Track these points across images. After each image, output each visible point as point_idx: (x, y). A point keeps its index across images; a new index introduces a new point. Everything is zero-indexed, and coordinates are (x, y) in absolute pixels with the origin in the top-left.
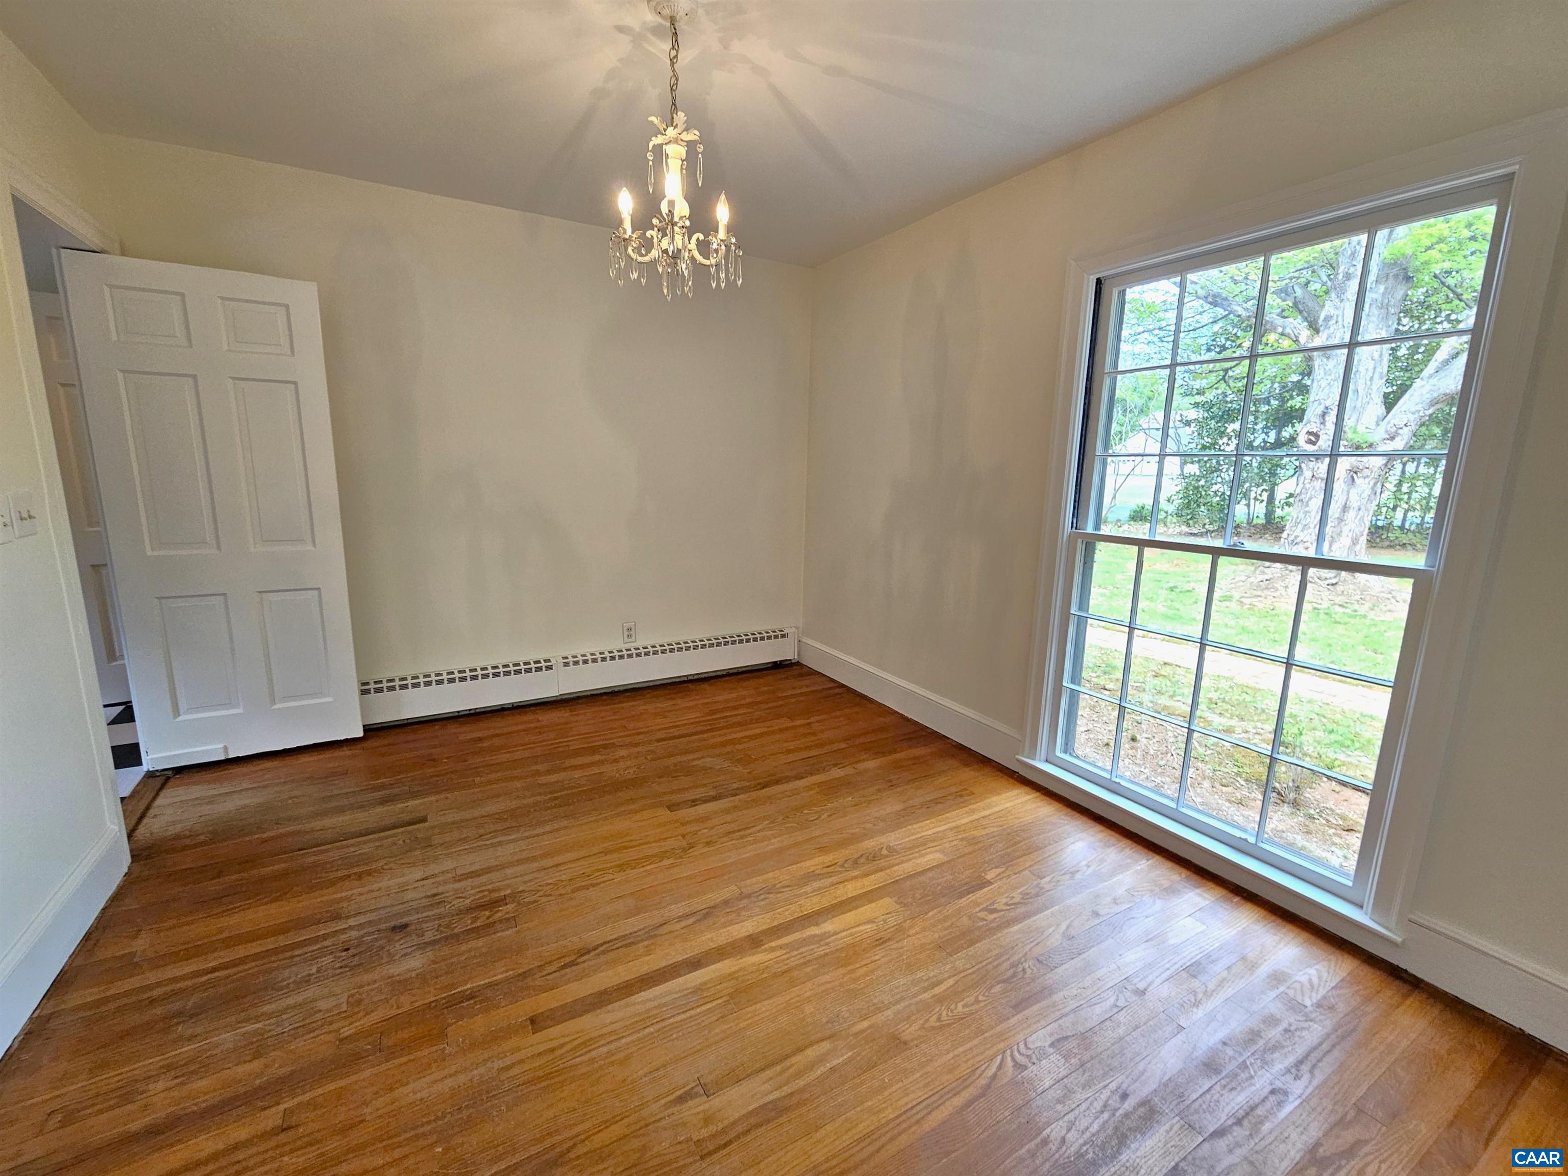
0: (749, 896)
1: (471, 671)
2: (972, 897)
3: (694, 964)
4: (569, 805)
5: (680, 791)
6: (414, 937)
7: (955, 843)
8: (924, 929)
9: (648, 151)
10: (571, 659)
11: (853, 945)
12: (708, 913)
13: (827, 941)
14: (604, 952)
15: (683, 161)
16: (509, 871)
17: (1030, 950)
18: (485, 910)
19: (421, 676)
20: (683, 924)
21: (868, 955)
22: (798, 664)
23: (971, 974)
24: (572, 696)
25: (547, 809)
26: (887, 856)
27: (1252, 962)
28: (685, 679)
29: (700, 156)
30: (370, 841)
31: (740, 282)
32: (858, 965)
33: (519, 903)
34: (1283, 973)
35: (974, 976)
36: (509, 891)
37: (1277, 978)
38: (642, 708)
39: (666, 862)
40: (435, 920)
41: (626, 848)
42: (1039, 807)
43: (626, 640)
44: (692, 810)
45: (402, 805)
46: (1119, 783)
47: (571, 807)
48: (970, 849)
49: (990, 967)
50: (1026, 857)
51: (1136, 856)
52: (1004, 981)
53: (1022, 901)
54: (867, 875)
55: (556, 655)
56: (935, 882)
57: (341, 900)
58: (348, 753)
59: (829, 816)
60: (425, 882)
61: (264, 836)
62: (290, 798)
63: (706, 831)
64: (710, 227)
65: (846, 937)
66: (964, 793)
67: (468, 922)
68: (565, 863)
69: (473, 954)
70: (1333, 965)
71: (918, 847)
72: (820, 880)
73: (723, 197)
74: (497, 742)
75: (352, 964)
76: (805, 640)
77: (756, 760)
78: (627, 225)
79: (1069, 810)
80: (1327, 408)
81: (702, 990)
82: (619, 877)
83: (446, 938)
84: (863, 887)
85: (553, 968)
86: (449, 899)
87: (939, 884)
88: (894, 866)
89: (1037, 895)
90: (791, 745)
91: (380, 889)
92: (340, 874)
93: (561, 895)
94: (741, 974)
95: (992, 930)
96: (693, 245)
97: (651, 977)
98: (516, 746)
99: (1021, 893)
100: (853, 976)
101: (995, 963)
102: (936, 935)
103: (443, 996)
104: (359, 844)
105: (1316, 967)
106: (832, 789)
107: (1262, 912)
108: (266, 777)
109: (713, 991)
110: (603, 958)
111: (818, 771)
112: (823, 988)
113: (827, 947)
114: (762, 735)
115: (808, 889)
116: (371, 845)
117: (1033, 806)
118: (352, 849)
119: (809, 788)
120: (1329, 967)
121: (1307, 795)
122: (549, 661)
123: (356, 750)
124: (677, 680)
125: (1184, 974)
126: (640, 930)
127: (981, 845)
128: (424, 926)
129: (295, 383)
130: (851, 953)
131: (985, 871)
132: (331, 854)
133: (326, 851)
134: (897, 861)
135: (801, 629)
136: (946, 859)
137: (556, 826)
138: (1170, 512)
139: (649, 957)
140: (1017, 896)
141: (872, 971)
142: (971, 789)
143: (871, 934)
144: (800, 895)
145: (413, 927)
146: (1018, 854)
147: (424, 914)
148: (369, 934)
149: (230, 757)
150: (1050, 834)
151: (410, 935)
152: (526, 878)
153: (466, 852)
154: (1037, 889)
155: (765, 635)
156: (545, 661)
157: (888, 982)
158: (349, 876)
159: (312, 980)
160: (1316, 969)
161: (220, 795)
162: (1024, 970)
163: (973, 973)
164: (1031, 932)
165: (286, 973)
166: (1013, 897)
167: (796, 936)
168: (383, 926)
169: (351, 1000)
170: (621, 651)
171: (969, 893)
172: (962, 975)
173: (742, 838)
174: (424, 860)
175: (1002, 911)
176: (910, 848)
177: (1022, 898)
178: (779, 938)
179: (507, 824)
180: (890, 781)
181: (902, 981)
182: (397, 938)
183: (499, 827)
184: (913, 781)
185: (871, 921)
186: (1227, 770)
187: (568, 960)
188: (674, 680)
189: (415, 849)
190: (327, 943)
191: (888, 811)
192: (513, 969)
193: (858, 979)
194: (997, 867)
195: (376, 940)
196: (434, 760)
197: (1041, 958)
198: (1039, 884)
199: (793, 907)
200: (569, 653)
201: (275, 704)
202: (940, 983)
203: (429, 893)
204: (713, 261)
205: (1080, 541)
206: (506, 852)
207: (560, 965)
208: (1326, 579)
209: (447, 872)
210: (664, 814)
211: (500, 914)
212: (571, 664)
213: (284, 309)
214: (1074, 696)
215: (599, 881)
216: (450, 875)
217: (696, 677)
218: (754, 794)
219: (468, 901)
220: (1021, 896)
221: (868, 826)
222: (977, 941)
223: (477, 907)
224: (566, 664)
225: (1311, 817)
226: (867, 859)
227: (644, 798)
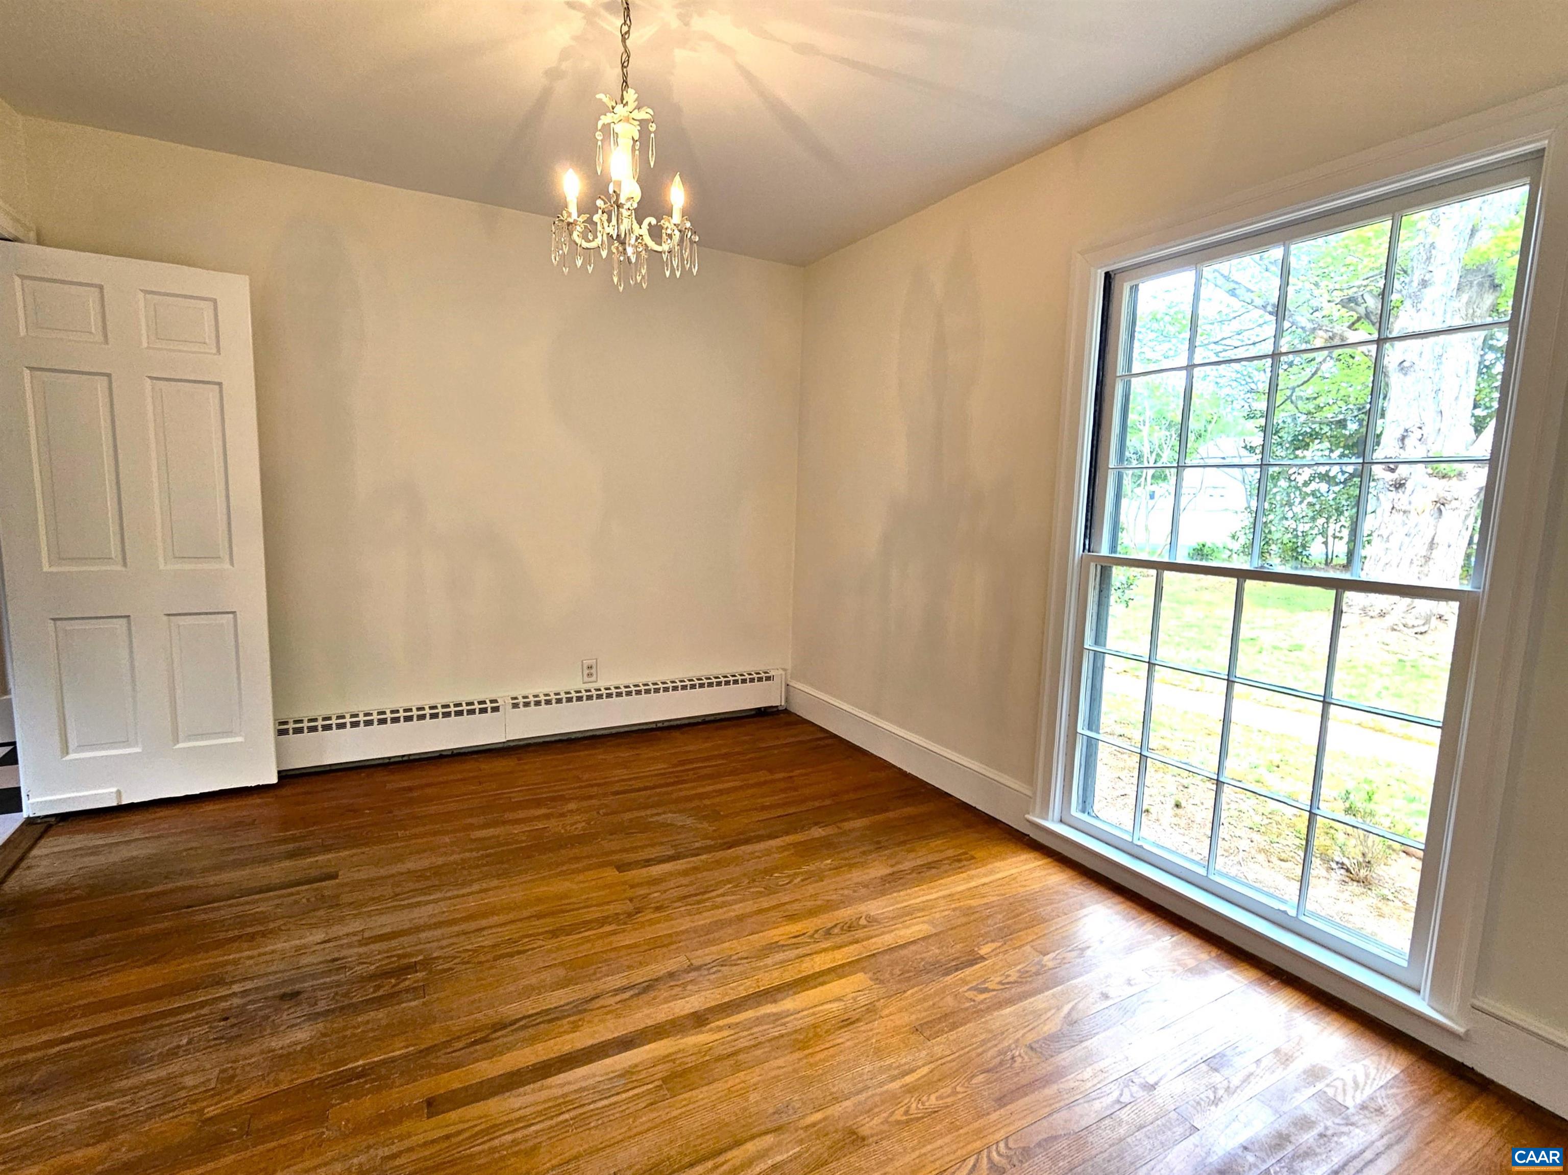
0: (698, 968)
1: (405, 711)
2: (960, 974)
3: (626, 1043)
4: (502, 863)
5: (634, 849)
6: (305, 1006)
7: (946, 913)
8: (900, 1010)
9: (597, 130)
10: (521, 700)
11: (815, 1026)
12: (649, 986)
13: (783, 1021)
14: (525, 1027)
15: (635, 141)
16: (423, 935)
17: (1023, 1036)
18: (390, 978)
19: (348, 716)
20: (618, 998)
21: (830, 1038)
22: (786, 711)
23: (950, 1062)
24: (521, 743)
25: (477, 867)
26: (865, 927)
27: (1286, 1054)
28: (654, 726)
29: (652, 135)
30: (270, 898)
31: (695, 271)
32: (818, 1049)
33: (430, 972)
34: (1323, 1069)
35: (954, 1063)
36: (421, 958)
37: (1314, 1074)
38: (600, 757)
39: (607, 928)
40: (332, 987)
41: (563, 911)
42: (1050, 874)
43: (586, 679)
44: (644, 870)
45: (312, 860)
46: (1141, 847)
47: (506, 866)
48: (964, 920)
49: (973, 1054)
50: (1029, 931)
51: (1159, 931)
52: (988, 1071)
53: (1020, 980)
54: (840, 947)
55: (504, 696)
56: (918, 957)
57: (227, 963)
58: (258, 801)
59: (803, 880)
60: (328, 945)
61: (150, 890)
62: (186, 850)
63: (658, 894)
64: (664, 212)
65: (808, 1016)
66: (963, 857)
67: (370, 992)
68: (491, 927)
69: (370, 1026)
70: (1383, 1062)
71: (902, 916)
72: (784, 951)
73: (677, 178)
74: (429, 791)
75: (229, 1036)
76: (793, 683)
77: (726, 816)
78: (573, 208)
79: (1084, 878)
80: (1406, 431)
81: (633, 1073)
82: (551, 944)
83: (342, 1008)
84: (834, 960)
85: (460, 1045)
86: (351, 965)
87: (922, 959)
88: (872, 938)
89: (1037, 974)
90: (767, 801)
91: (273, 952)
92: (230, 934)
93: (480, 962)
94: (680, 1055)
95: (979, 1012)
96: (644, 231)
97: (575, 1057)
98: (450, 797)
99: (1019, 971)
100: (812, 1060)
101: (980, 1050)
102: (913, 1017)
103: (330, 1072)
104: (257, 901)
105: (1364, 1062)
106: (808, 850)
107: (1303, 999)
108: (162, 826)
109: (643, 1075)
110: (522, 1034)
111: (795, 831)
112: (773, 1073)
113: (784, 1027)
114: (735, 789)
115: (769, 961)
116: (271, 903)
117: (1044, 873)
118: (248, 907)
119: (784, 848)
120: (1379, 1064)
121: (1380, 873)
122: (495, 701)
123: (268, 798)
124: (644, 727)
125: (1204, 1067)
126: (568, 1004)
127: (977, 915)
128: (319, 993)
129: (220, 384)
130: (811, 1035)
131: (978, 945)
132: (222, 912)
133: (219, 908)
134: (877, 932)
135: (789, 672)
136: (934, 931)
137: (485, 886)
138: (1235, 550)
139: (574, 1035)
140: (1014, 975)
141: (833, 1056)
142: (973, 853)
143: (837, 1013)
144: (759, 968)
145: (306, 995)
146: (1020, 926)
147: (322, 981)
148: (253, 1002)
149: (123, 803)
150: (1060, 905)
151: (298, 1004)
152: (444, 943)
153: (377, 912)
154: (1038, 967)
155: (747, 677)
156: (492, 701)
157: (849, 1069)
158: (240, 937)
159: (181, 1053)
160: (1365, 1066)
161: (106, 845)
162: (1013, 1058)
163: (953, 1060)
164: (1025, 1015)
165: (152, 1044)
166: (1009, 976)
167: (750, 1014)
168: (270, 994)
169: (221, 1075)
170: (580, 692)
171: (957, 970)
172: (939, 1062)
173: (699, 902)
174: (328, 921)
175: (994, 990)
176: (893, 918)
177: (1020, 977)
178: (728, 1016)
179: (429, 883)
180: (878, 842)
181: (868, 1068)
182: (286, 1007)
183: (418, 885)
184: (904, 842)
185: (839, 999)
186: (1285, 843)
187: (479, 1035)
188: (641, 727)
189: (319, 909)
190: (205, 1011)
191: (872, 876)
192: (413, 1046)
193: (816, 1064)
194: (993, 941)
195: (260, 1008)
196: (355, 811)
197: (1035, 1046)
198: (1040, 961)
199: (748, 983)
200: (519, 693)
201: (178, 742)
202: (912, 1071)
203: (329, 958)
204: (665, 247)
205: (1093, 565)
206: (422, 914)
207: (469, 1041)
208: (1413, 626)
209: (354, 934)
210: (611, 874)
211: (407, 983)
212: (521, 705)
213: (211, 304)
214: (1092, 744)
215: (527, 948)
216: (356, 938)
217: (666, 724)
218: (719, 855)
219: (373, 967)
220: (1018, 975)
221: (846, 892)
222: (962, 1025)
223: (382, 974)
224: (515, 706)
225: (1385, 898)
226: (842, 929)
227: (588, 857)
